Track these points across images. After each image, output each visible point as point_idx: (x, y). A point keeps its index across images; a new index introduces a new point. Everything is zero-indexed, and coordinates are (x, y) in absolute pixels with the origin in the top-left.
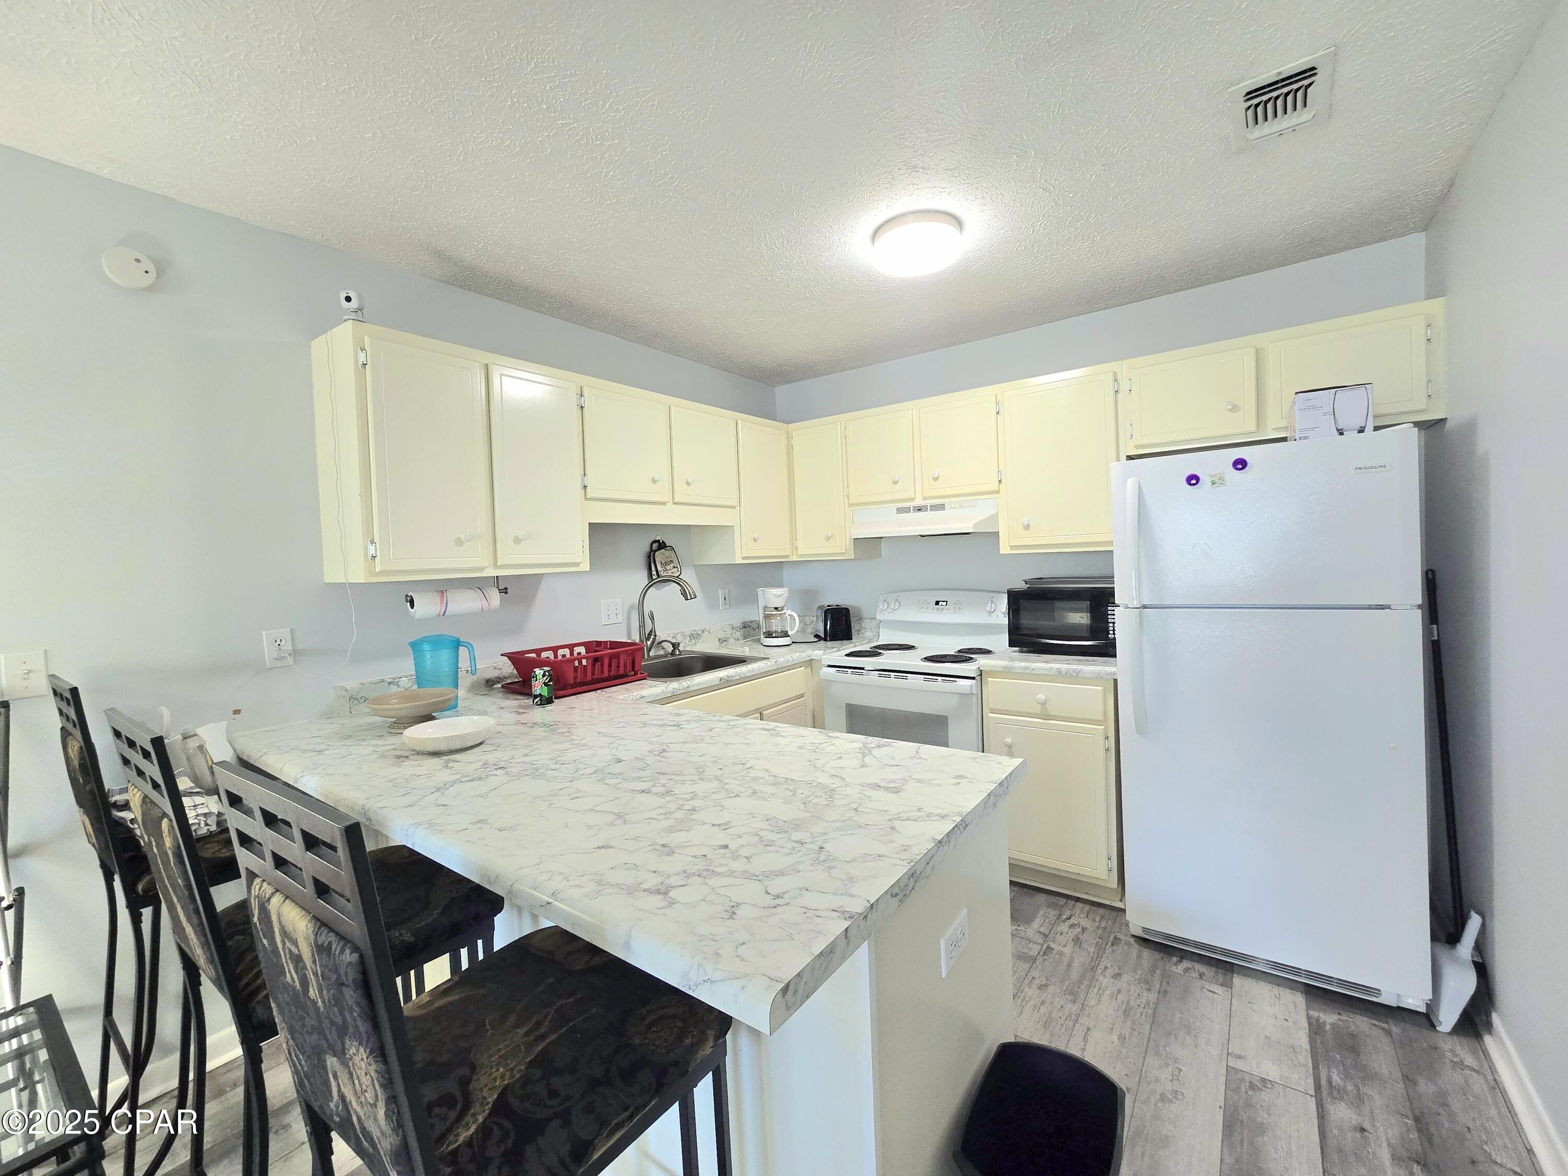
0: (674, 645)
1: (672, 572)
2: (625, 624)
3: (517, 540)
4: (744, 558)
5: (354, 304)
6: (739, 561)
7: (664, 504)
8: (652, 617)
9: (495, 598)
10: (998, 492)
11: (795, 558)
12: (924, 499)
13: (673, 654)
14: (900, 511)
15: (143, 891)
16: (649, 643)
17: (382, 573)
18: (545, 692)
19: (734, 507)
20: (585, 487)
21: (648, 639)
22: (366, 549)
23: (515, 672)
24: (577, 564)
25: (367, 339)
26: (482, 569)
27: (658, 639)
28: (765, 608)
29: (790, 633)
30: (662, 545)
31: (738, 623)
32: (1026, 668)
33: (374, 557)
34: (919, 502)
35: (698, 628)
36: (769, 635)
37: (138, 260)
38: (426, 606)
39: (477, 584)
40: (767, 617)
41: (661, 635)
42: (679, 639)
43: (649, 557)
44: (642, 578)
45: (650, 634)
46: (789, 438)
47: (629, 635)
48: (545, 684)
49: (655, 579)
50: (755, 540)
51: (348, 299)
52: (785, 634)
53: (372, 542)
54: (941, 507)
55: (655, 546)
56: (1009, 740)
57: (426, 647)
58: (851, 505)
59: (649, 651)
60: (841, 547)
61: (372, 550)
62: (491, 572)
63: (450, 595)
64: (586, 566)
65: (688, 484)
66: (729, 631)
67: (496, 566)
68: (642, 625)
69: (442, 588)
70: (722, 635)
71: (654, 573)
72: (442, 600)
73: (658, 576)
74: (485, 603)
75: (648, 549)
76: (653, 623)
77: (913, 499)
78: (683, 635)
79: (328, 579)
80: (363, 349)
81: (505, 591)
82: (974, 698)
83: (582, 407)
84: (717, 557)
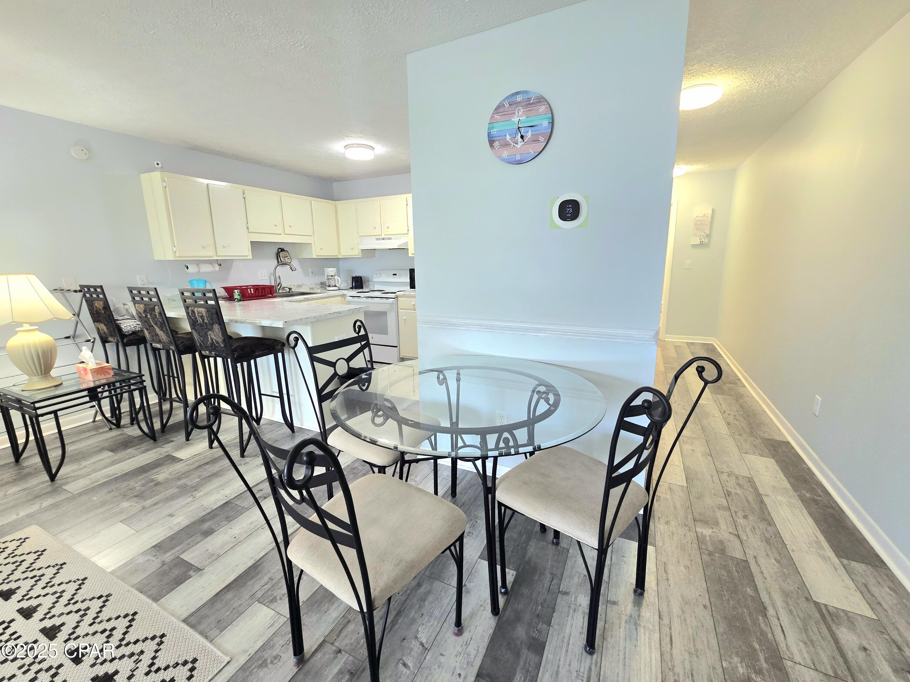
0: (289, 289)
1: (287, 260)
2: (269, 280)
3: (224, 247)
4: (316, 256)
5: (160, 166)
6: (315, 257)
7: (280, 234)
8: (280, 278)
9: (217, 268)
10: (408, 234)
11: (340, 257)
12: (385, 235)
13: (289, 292)
14: (377, 239)
15: (126, 342)
16: (279, 287)
17: (179, 257)
18: (239, 297)
19: (311, 236)
20: (248, 228)
21: (278, 286)
22: (173, 249)
23: (226, 294)
24: (247, 256)
25: (166, 178)
26: (212, 257)
27: (283, 286)
28: (328, 276)
29: (337, 285)
30: (283, 250)
31: (318, 282)
32: (409, 294)
33: (175, 252)
34: (383, 236)
35: (300, 283)
36: (329, 286)
37: (83, 150)
38: (192, 269)
39: (210, 262)
40: (328, 279)
41: (284, 285)
42: (292, 287)
43: (277, 254)
44: (275, 262)
45: (279, 284)
46: (336, 207)
47: (270, 282)
48: (239, 295)
49: (281, 263)
50: (321, 249)
51: (158, 164)
52: (335, 286)
53: (174, 247)
54: (390, 239)
55: (280, 250)
56: (404, 318)
57: (195, 282)
58: (360, 236)
59: (279, 291)
60: (356, 253)
61: (175, 249)
62: (215, 258)
63: (200, 265)
64: (250, 257)
65: (290, 227)
66: (314, 285)
67: (217, 256)
68: (276, 280)
69: (198, 263)
70: (311, 287)
71: (280, 261)
72: (198, 267)
73: (281, 262)
74: (213, 269)
75: (276, 251)
76: (280, 280)
77: (381, 235)
78: (294, 285)
79: (156, 258)
80: (164, 181)
81: (220, 265)
82: (394, 305)
83: (244, 198)
84: (306, 255)
